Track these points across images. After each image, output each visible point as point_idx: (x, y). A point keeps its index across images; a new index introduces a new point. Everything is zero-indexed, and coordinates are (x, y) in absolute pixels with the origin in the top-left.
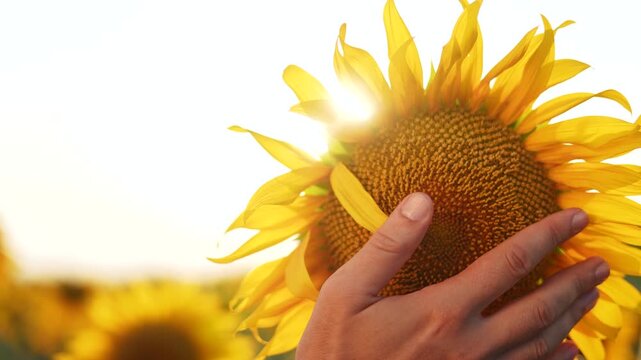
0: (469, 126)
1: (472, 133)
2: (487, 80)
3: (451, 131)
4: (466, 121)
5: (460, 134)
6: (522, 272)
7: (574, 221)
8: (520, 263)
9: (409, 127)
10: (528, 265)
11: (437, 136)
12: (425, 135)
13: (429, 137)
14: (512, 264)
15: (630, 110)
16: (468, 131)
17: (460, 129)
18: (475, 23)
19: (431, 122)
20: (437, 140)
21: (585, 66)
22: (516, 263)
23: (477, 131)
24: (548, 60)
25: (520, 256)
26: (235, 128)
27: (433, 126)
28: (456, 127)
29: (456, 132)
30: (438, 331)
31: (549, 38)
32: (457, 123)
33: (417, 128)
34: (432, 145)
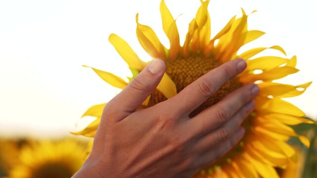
0: (204, 64)
1: (206, 68)
2: (213, 41)
3: (195, 67)
4: (203, 62)
5: (199, 68)
6: (209, 93)
7: (238, 66)
8: (207, 89)
9: (173, 65)
10: (212, 90)
11: (188, 69)
12: (181, 69)
13: (184, 70)
14: (203, 89)
15: (285, 54)
16: (204, 67)
17: (199, 66)
18: (207, 11)
19: (185, 62)
20: (188, 71)
21: (263, 33)
22: (204, 89)
23: (208, 67)
24: (244, 31)
25: (207, 85)
26: (84, 66)
27: (186, 64)
28: (197, 65)
29: (197, 67)
30: (163, 127)
31: (244, 19)
32: (198, 63)
33: (178, 65)
34: (185, 74)
